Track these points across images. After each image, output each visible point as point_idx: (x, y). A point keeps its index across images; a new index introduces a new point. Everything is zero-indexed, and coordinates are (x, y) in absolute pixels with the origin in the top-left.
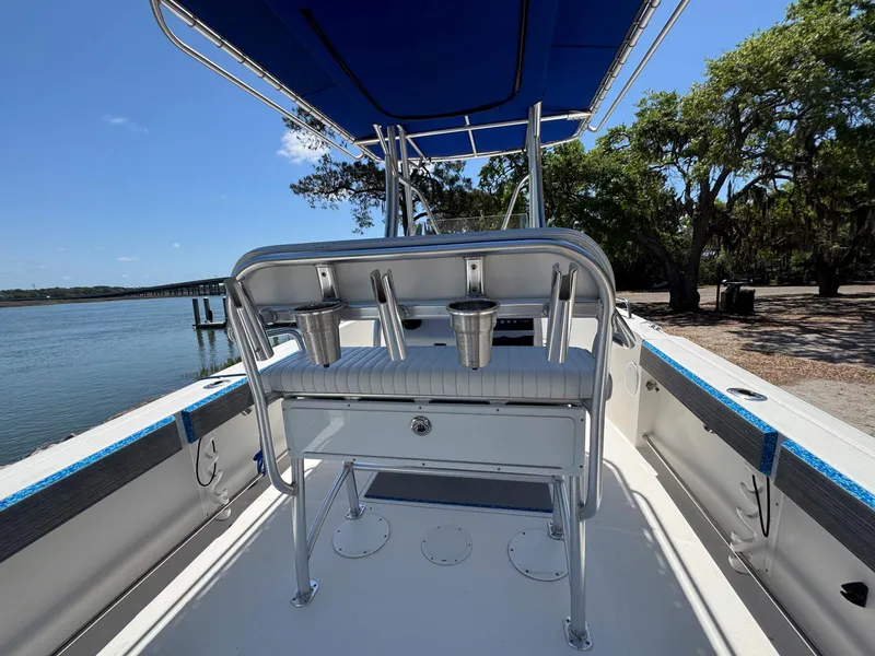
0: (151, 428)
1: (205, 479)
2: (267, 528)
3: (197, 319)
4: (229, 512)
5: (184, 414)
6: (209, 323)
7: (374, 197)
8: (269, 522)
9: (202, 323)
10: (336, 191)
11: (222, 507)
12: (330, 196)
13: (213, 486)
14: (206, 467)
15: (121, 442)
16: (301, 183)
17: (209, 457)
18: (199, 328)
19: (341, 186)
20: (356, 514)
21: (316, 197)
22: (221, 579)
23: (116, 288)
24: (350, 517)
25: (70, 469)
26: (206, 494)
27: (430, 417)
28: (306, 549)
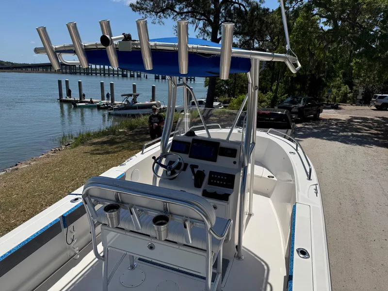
0: (51, 224)
1: (69, 242)
2: (94, 268)
3: (61, 95)
4: (79, 256)
5: (63, 217)
6: (68, 99)
7: (191, 17)
8: (95, 265)
9: (64, 98)
10: (163, 11)
11: (75, 254)
12: (159, 14)
13: (72, 245)
14: (70, 237)
15: (41, 230)
16: (137, 3)
17: (72, 232)
18: (62, 102)
19: (167, 8)
20: (133, 267)
21: (148, 15)
22: (75, 287)
23: (7, 63)
24: (129, 268)
25: (27, 240)
26: (69, 248)
27: (155, 244)
28: (108, 281)
